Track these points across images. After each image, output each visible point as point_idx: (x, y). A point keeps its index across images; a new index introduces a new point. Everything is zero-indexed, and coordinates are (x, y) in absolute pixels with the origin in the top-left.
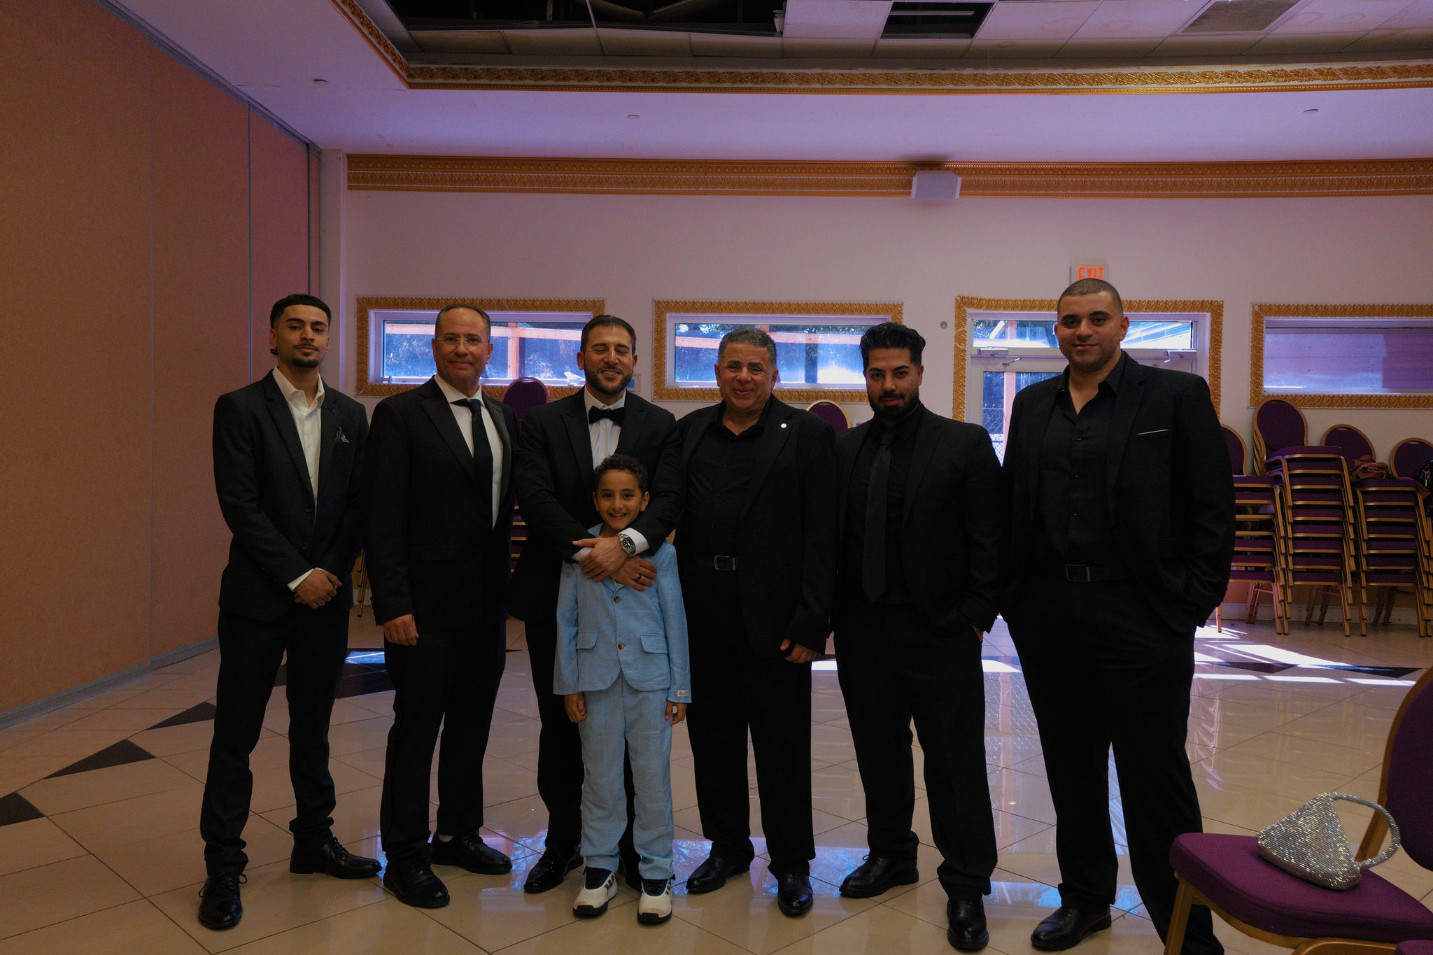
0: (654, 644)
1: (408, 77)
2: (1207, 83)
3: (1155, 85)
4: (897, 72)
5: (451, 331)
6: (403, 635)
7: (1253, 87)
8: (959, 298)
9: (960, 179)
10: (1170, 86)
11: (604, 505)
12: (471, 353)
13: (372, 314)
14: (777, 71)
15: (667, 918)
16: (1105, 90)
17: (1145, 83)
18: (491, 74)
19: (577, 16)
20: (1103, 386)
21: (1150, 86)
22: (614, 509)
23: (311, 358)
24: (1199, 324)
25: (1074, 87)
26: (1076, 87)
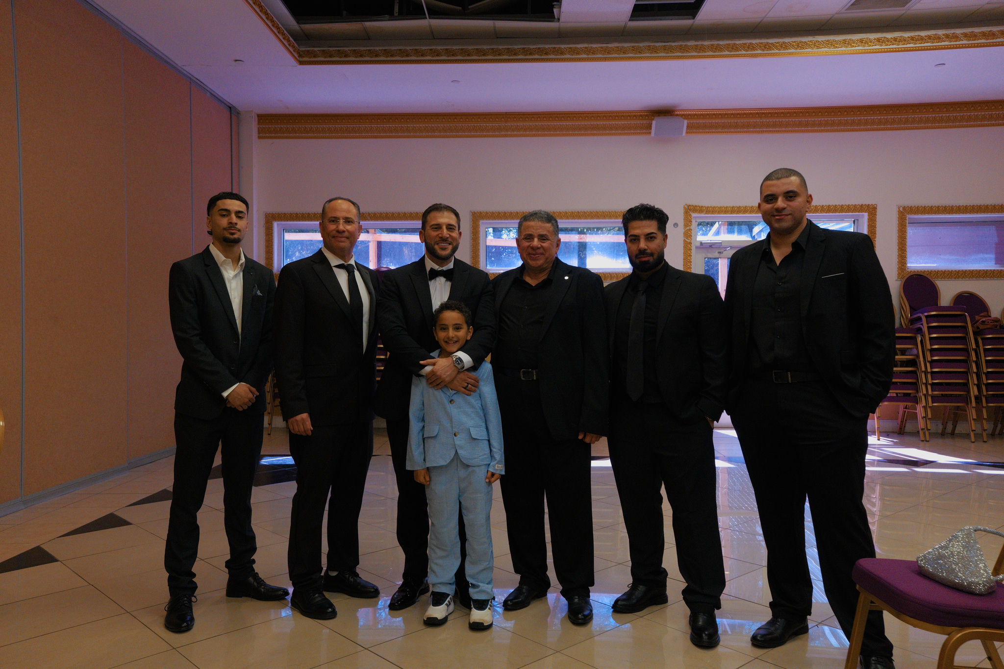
0: (478, 432)
1: (299, 57)
2: (864, 46)
3: (826, 49)
4: (641, 45)
5: (333, 215)
6: (303, 429)
8: (686, 206)
9: (686, 122)
10: (837, 49)
11: (441, 335)
12: (348, 231)
13: (275, 224)
14: (556, 46)
15: (490, 626)
16: (790, 54)
17: (818, 48)
18: (356, 53)
19: (416, 12)
20: (795, 245)
21: (823, 49)
22: (448, 338)
23: (236, 236)
24: (859, 220)
25: (767, 52)
26: (769, 52)
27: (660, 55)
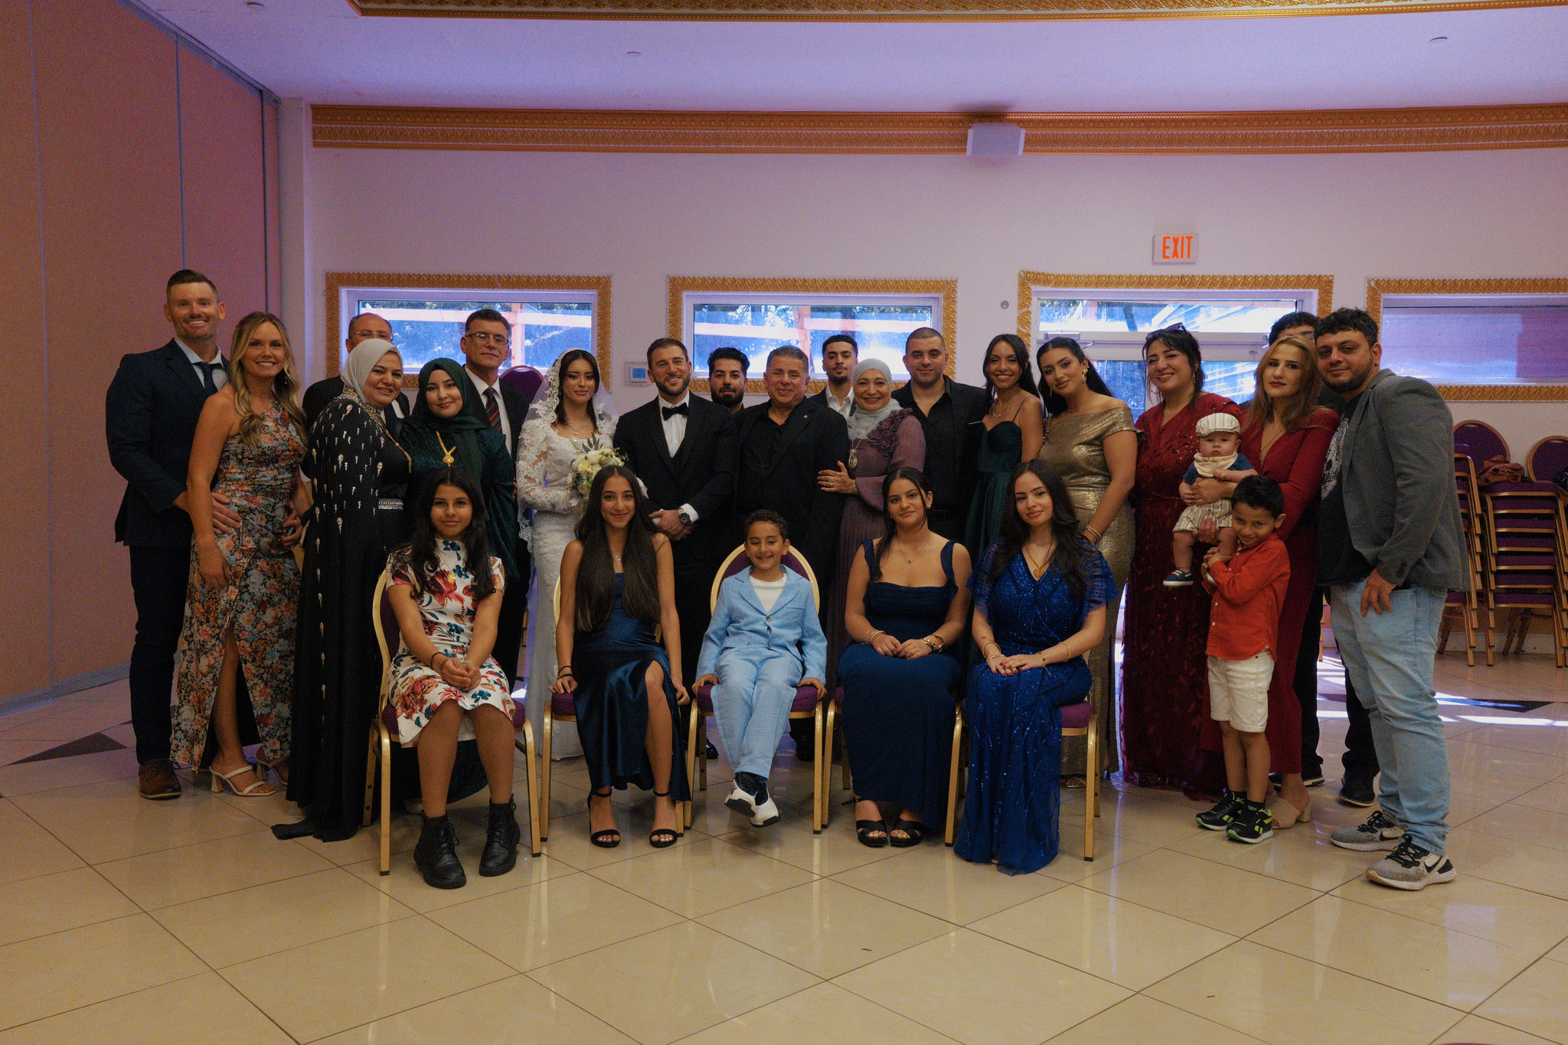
1: (361, 1)
2: (1311, 4)
3: (1249, 8)
7: (1367, 7)
8: (1022, 274)
9: (1023, 132)
10: (1267, 8)
13: (344, 292)
16: (1188, 14)
17: (1236, 4)
21: (1243, 8)
24: (1305, 301)
25: (1151, 11)
26: (1153, 11)
27: (972, 12)
